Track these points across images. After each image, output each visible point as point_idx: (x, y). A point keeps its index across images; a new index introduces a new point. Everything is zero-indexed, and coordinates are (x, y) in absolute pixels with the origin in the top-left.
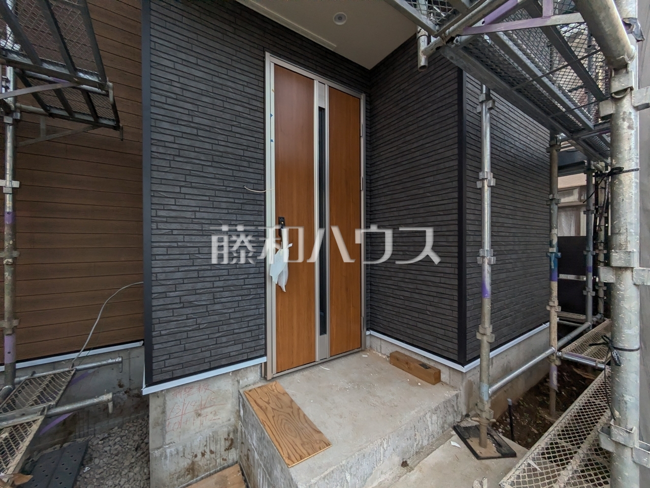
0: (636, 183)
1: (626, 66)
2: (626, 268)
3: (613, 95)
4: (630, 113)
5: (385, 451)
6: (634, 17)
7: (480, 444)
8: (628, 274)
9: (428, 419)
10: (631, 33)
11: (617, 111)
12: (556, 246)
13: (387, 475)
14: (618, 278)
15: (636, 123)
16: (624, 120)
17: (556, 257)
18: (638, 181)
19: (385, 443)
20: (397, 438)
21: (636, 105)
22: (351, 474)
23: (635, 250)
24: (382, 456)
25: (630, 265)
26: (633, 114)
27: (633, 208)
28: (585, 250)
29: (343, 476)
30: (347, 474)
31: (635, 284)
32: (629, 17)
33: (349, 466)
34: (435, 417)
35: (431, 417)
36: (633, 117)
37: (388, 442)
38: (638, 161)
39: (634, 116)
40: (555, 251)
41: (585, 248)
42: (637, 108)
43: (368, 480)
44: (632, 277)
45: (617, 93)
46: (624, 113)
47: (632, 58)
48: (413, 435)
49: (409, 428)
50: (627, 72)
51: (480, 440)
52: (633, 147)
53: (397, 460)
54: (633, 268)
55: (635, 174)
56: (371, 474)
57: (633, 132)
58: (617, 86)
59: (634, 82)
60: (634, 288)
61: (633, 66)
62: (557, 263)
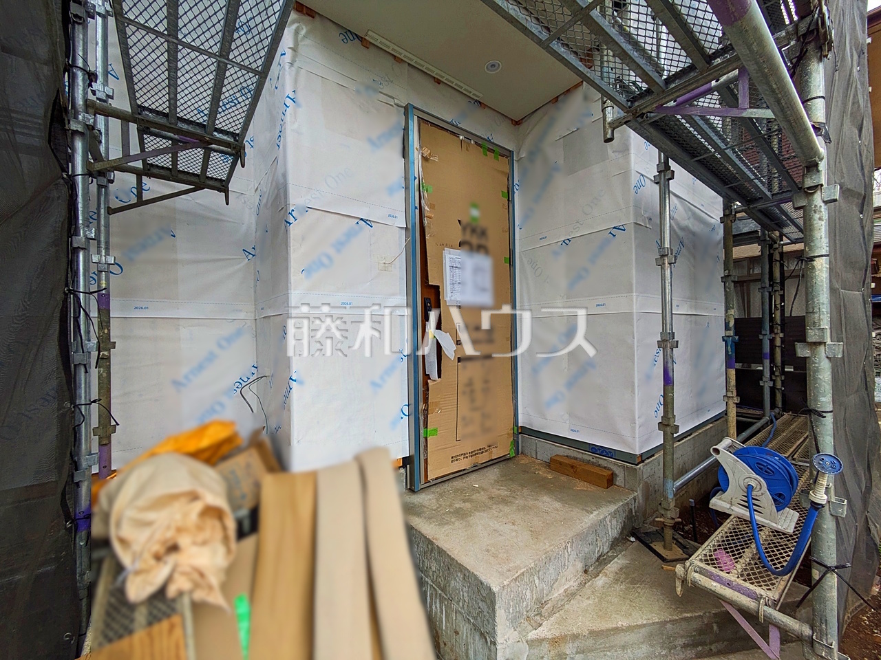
0: (827, 268)
1: (816, 165)
2: (820, 343)
3: (806, 190)
4: (821, 206)
5: (569, 555)
6: (823, 121)
7: (665, 547)
8: (822, 348)
9: (608, 522)
10: (821, 136)
11: (810, 204)
12: (733, 329)
13: (572, 583)
14: (813, 352)
15: (825, 216)
16: (815, 212)
17: (733, 342)
18: (828, 266)
19: (569, 546)
20: (580, 543)
21: (826, 199)
22: (539, 578)
23: (827, 327)
24: (567, 561)
25: (824, 339)
26: (823, 207)
27: (825, 290)
28: (761, 334)
29: (532, 579)
30: (536, 578)
31: (827, 357)
32: (819, 121)
33: (537, 570)
34: (614, 522)
35: (611, 521)
36: (823, 210)
37: (571, 547)
38: (828, 248)
39: (823, 208)
40: (732, 335)
41: (761, 332)
42: (826, 202)
43: (555, 585)
44: (825, 351)
45: (809, 188)
46: (816, 206)
47: (822, 159)
48: (595, 539)
49: (591, 532)
50: (818, 171)
51: (665, 544)
52: (823, 236)
53: (580, 566)
54: (825, 343)
55: (826, 259)
56: (557, 580)
57: (823, 223)
58: (809, 182)
59: (823, 179)
60: (827, 360)
61: (823, 166)
62: (734, 348)
